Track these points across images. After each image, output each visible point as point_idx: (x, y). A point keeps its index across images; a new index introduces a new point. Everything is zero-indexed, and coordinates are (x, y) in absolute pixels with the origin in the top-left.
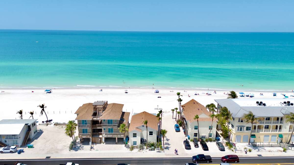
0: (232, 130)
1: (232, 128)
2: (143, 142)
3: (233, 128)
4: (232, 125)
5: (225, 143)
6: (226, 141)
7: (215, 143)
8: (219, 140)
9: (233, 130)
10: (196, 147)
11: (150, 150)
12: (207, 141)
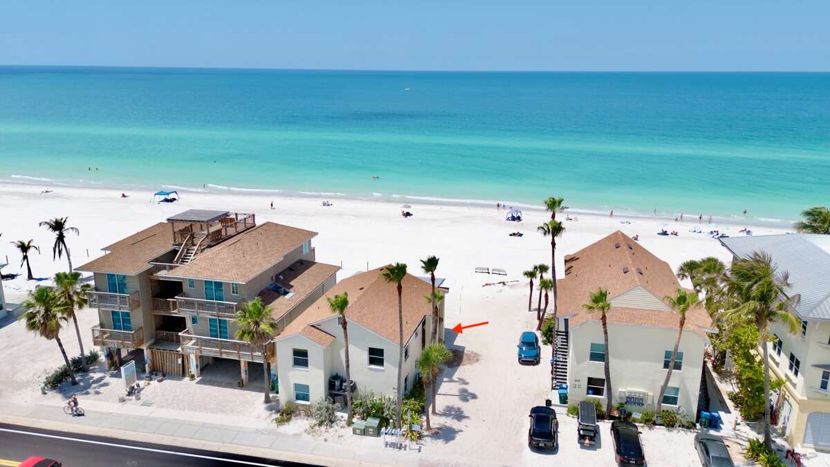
0: (788, 384)
1: (791, 374)
2: (341, 392)
3: (796, 373)
4: (792, 357)
5: (747, 445)
6: (753, 435)
7: (690, 437)
8: (715, 423)
9: (794, 385)
10: (583, 446)
11: (358, 431)
12: (650, 422)
